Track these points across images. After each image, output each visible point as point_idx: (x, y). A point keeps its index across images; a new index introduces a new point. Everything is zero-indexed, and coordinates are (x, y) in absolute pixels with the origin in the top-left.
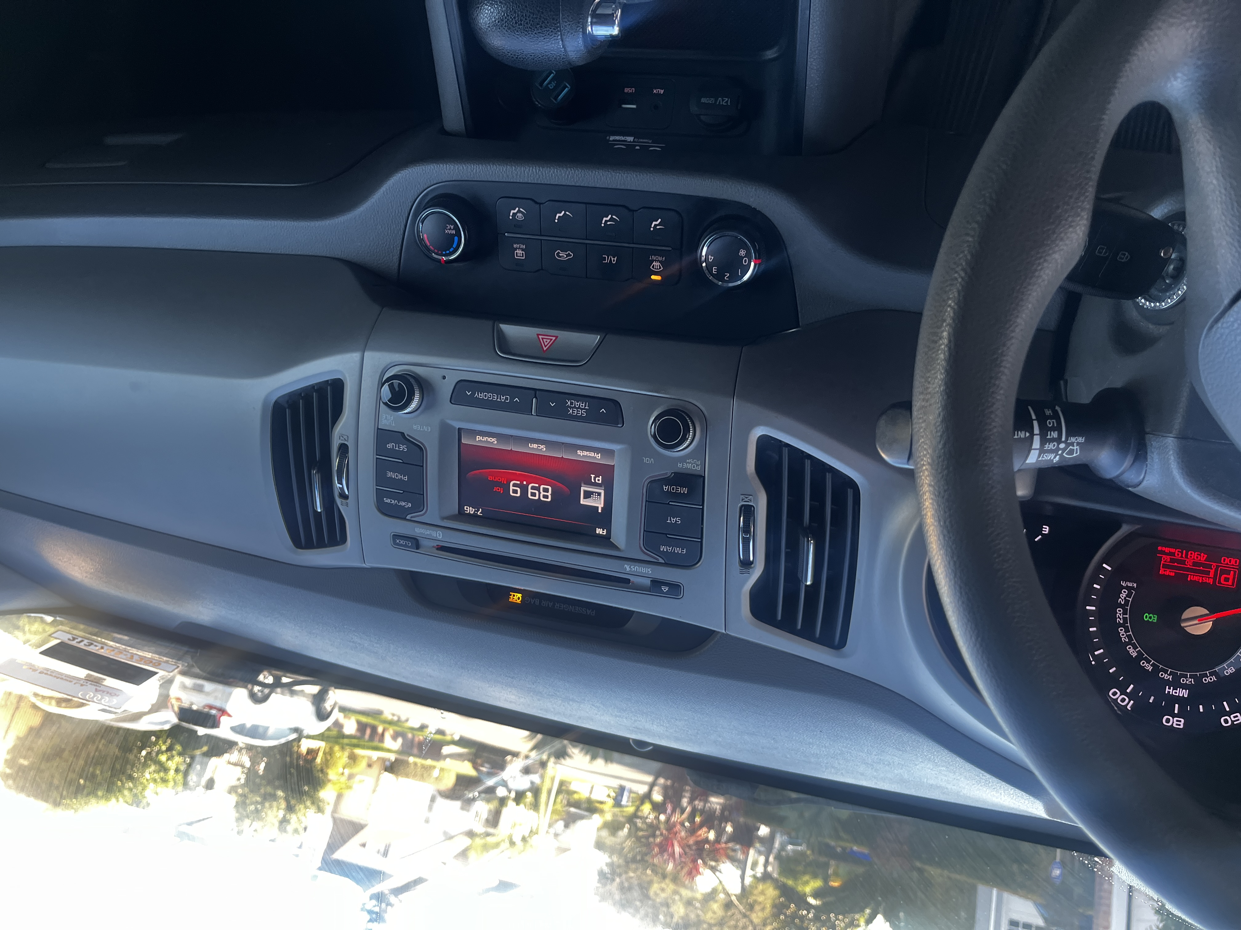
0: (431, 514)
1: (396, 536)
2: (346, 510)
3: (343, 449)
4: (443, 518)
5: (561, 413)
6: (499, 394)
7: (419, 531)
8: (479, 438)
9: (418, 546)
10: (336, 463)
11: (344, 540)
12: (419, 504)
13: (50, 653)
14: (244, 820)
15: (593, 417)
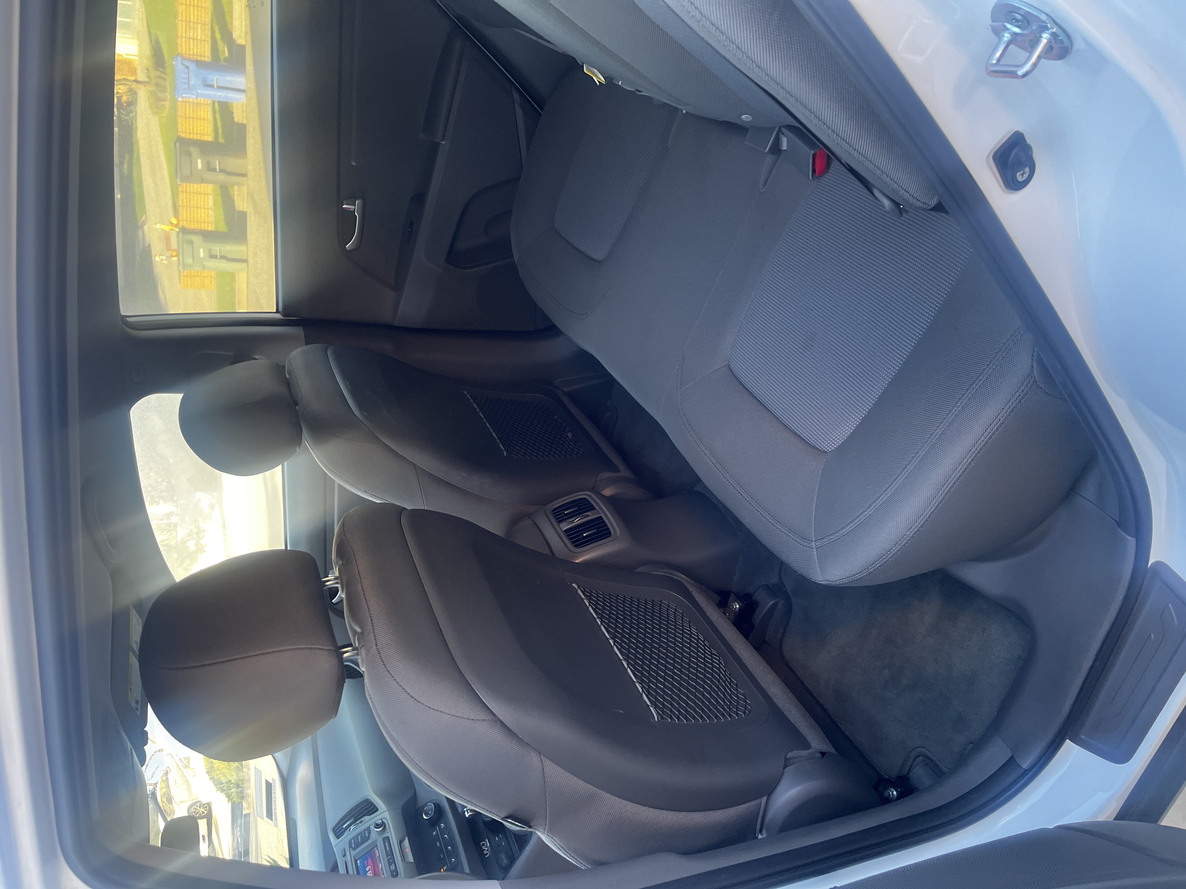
0: (353, 853)
1: (344, 850)
2: (346, 833)
3: (362, 821)
4: (354, 857)
5: (390, 864)
6: (389, 847)
7: (348, 854)
8: (377, 851)
9: (344, 856)
10: (358, 822)
11: (338, 838)
12: (354, 849)
13: (267, 782)
14: (234, 855)
15: (391, 872)
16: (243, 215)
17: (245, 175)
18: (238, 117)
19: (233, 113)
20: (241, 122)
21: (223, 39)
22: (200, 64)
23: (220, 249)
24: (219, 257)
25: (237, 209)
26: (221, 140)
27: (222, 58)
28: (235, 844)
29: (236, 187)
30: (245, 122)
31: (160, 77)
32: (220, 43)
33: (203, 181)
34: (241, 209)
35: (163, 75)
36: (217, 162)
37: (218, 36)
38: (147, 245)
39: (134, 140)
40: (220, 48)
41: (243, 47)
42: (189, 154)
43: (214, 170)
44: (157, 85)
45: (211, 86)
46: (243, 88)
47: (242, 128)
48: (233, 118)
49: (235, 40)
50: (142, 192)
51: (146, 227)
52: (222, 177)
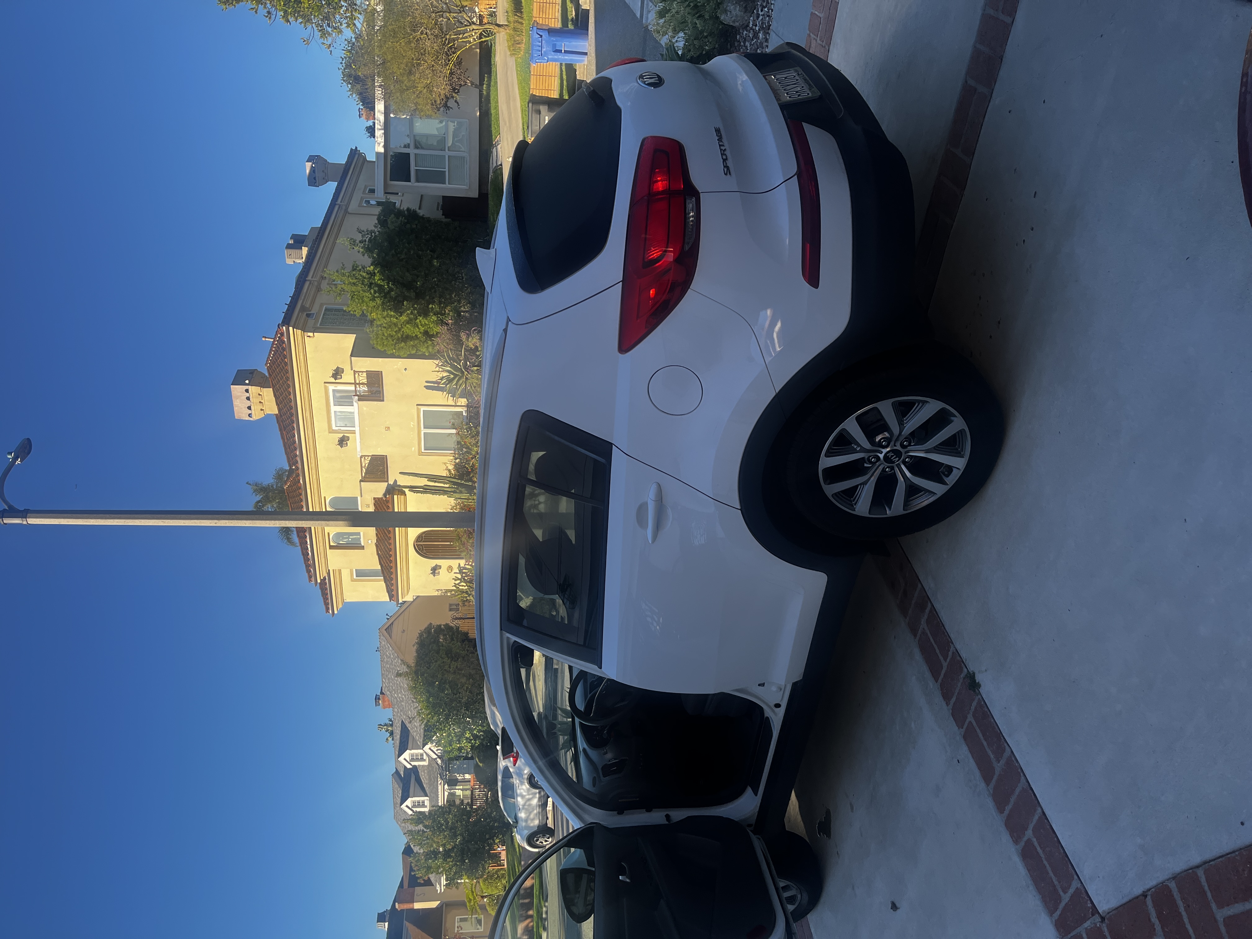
18: (580, 75)
19: (576, 73)
22: (552, 32)
26: (565, 97)
27: (570, 18)
28: (547, 692)
31: (517, 22)
32: (569, 5)
38: (499, 163)
39: (492, 63)
40: (569, 9)
41: (587, 12)
42: (539, 112)
44: (515, 29)
45: (560, 51)
50: (497, 114)
51: (499, 147)
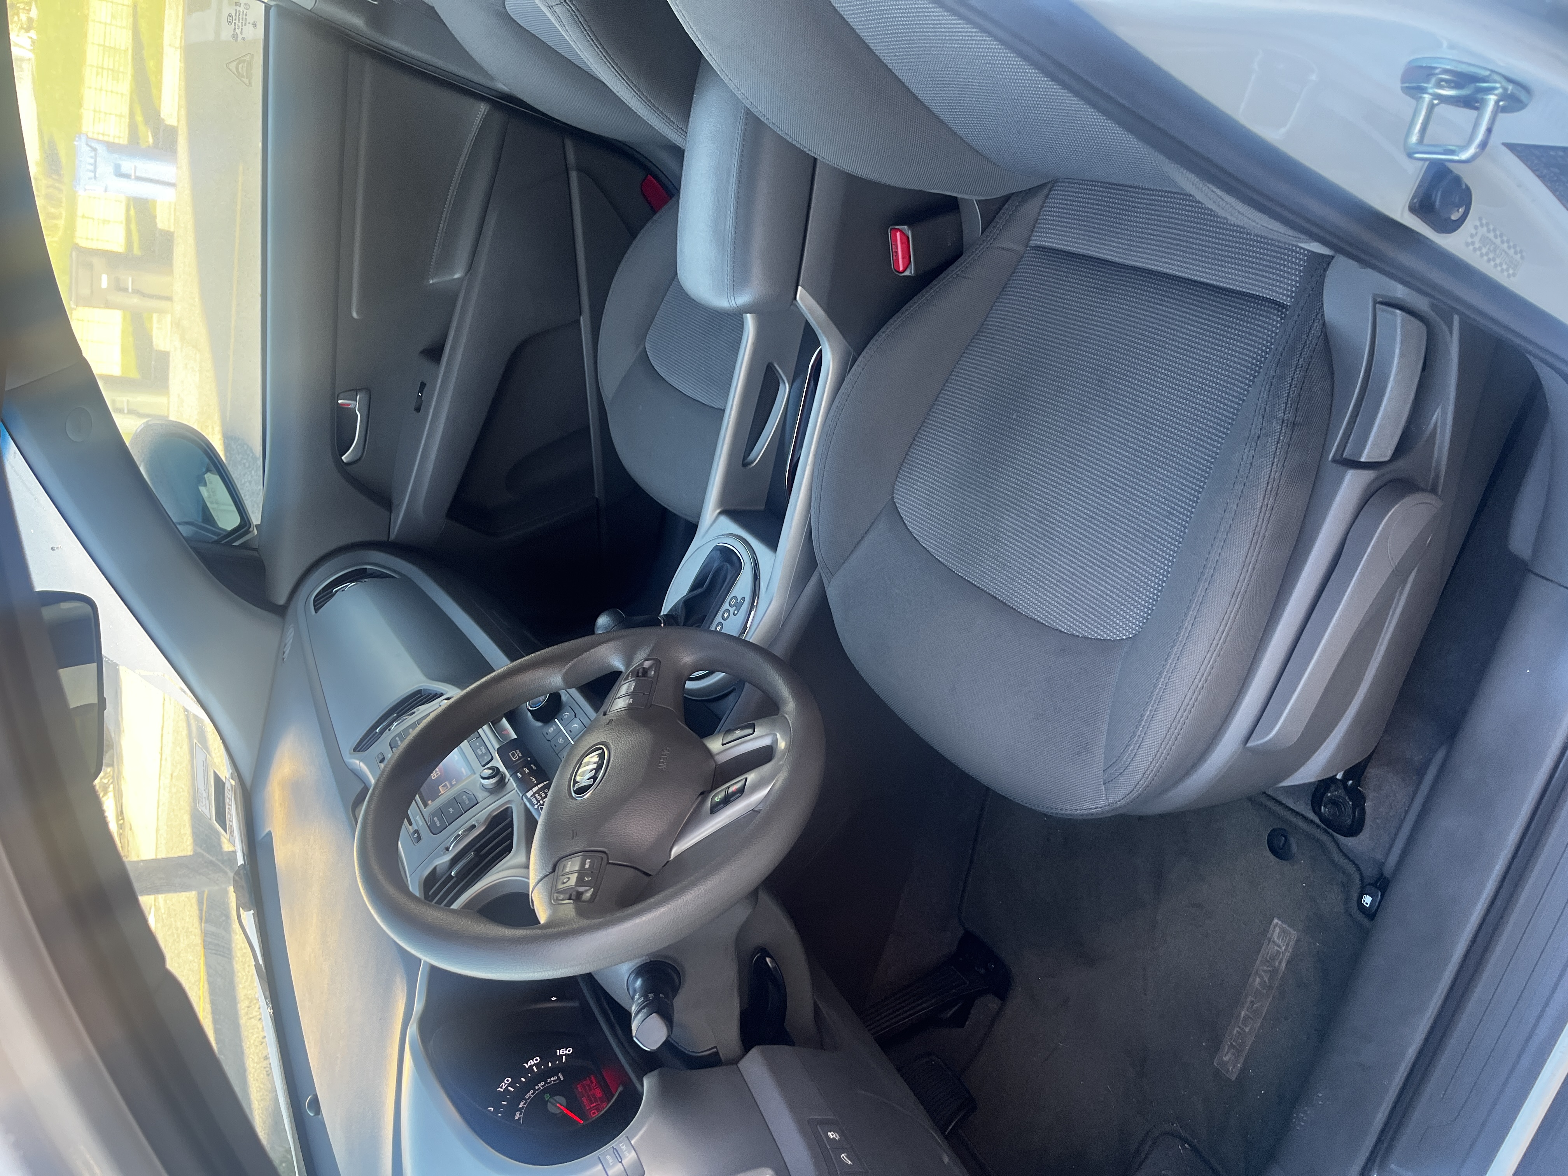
16: (164, 357)
17: (169, 299)
18: (163, 221)
19: (155, 217)
20: (166, 228)
21: (147, 122)
22: (112, 147)
23: (128, 401)
24: (126, 411)
25: (155, 347)
26: (136, 251)
27: (143, 143)
29: (155, 316)
30: (172, 230)
32: (142, 128)
33: (108, 305)
34: (162, 348)
35: (57, 185)
36: (130, 279)
37: (139, 118)
40: (142, 132)
41: (175, 128)
42: (90, 267)
43: (126, 290)
45: (127, 176)
46: (173, 181)
47: (168, 238)
48: (156, 224)
49: (163, 120)
52: (135, 300)
